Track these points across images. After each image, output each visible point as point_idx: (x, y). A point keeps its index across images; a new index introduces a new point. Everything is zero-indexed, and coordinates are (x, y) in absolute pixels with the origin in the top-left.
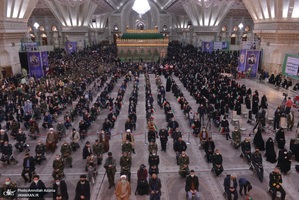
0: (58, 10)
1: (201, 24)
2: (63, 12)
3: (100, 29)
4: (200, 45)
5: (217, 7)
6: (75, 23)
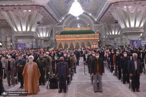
0: (11, 19)
1: (128, 26)
2: (15, 20)
3: (46, 37)
4: (129, 43)
5: (140, 11)
6: (24, 29)
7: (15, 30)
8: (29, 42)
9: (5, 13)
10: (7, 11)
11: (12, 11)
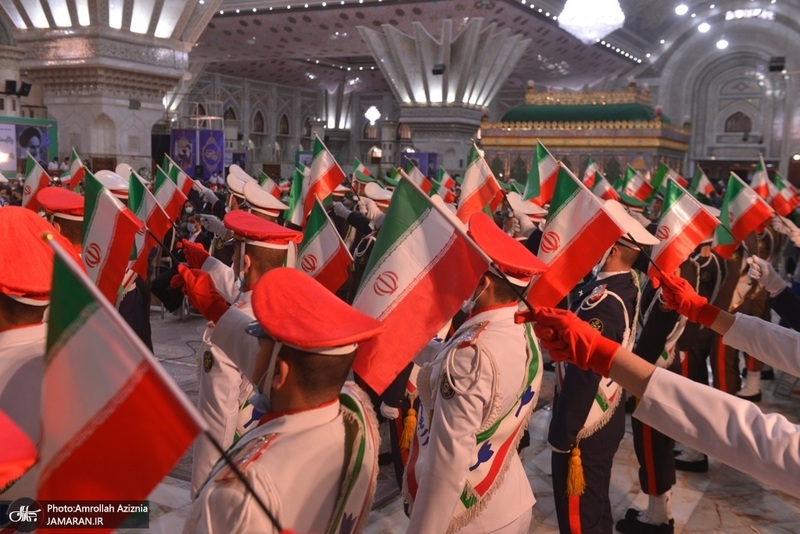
7: (407, 99)
8: (452, 150)
9: (371, 34)
10: (377, 24)
11: (394, 22)
